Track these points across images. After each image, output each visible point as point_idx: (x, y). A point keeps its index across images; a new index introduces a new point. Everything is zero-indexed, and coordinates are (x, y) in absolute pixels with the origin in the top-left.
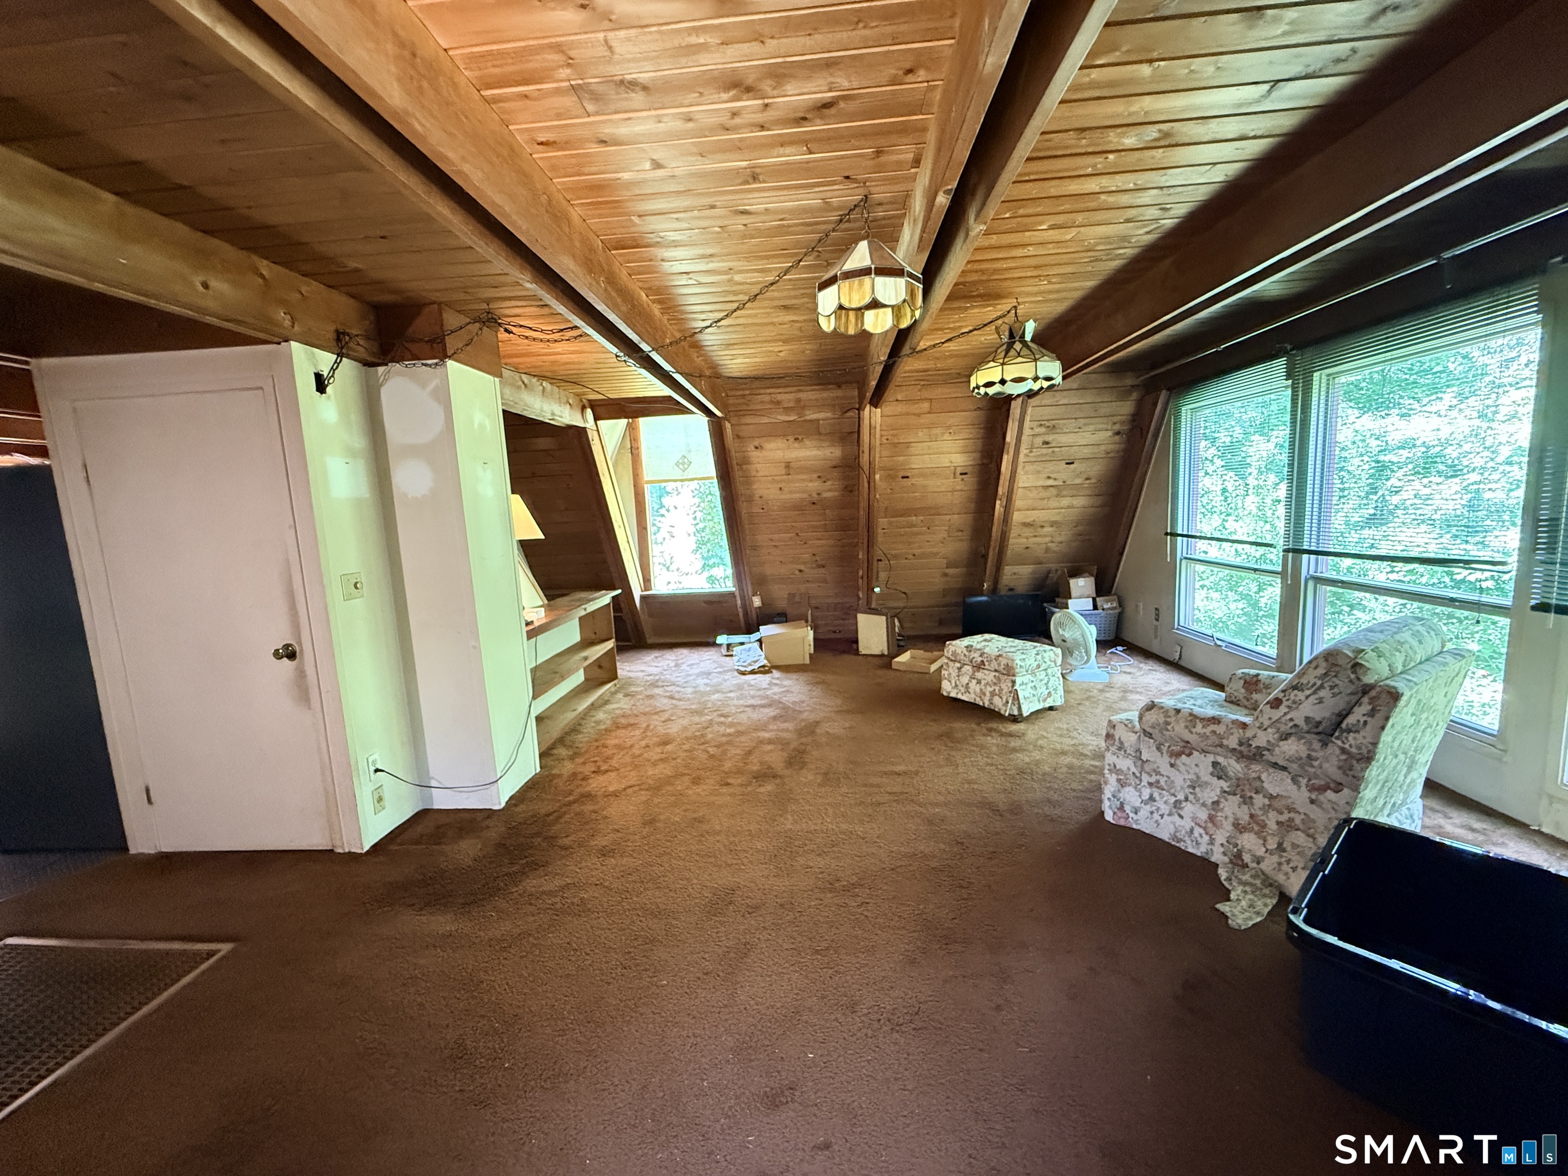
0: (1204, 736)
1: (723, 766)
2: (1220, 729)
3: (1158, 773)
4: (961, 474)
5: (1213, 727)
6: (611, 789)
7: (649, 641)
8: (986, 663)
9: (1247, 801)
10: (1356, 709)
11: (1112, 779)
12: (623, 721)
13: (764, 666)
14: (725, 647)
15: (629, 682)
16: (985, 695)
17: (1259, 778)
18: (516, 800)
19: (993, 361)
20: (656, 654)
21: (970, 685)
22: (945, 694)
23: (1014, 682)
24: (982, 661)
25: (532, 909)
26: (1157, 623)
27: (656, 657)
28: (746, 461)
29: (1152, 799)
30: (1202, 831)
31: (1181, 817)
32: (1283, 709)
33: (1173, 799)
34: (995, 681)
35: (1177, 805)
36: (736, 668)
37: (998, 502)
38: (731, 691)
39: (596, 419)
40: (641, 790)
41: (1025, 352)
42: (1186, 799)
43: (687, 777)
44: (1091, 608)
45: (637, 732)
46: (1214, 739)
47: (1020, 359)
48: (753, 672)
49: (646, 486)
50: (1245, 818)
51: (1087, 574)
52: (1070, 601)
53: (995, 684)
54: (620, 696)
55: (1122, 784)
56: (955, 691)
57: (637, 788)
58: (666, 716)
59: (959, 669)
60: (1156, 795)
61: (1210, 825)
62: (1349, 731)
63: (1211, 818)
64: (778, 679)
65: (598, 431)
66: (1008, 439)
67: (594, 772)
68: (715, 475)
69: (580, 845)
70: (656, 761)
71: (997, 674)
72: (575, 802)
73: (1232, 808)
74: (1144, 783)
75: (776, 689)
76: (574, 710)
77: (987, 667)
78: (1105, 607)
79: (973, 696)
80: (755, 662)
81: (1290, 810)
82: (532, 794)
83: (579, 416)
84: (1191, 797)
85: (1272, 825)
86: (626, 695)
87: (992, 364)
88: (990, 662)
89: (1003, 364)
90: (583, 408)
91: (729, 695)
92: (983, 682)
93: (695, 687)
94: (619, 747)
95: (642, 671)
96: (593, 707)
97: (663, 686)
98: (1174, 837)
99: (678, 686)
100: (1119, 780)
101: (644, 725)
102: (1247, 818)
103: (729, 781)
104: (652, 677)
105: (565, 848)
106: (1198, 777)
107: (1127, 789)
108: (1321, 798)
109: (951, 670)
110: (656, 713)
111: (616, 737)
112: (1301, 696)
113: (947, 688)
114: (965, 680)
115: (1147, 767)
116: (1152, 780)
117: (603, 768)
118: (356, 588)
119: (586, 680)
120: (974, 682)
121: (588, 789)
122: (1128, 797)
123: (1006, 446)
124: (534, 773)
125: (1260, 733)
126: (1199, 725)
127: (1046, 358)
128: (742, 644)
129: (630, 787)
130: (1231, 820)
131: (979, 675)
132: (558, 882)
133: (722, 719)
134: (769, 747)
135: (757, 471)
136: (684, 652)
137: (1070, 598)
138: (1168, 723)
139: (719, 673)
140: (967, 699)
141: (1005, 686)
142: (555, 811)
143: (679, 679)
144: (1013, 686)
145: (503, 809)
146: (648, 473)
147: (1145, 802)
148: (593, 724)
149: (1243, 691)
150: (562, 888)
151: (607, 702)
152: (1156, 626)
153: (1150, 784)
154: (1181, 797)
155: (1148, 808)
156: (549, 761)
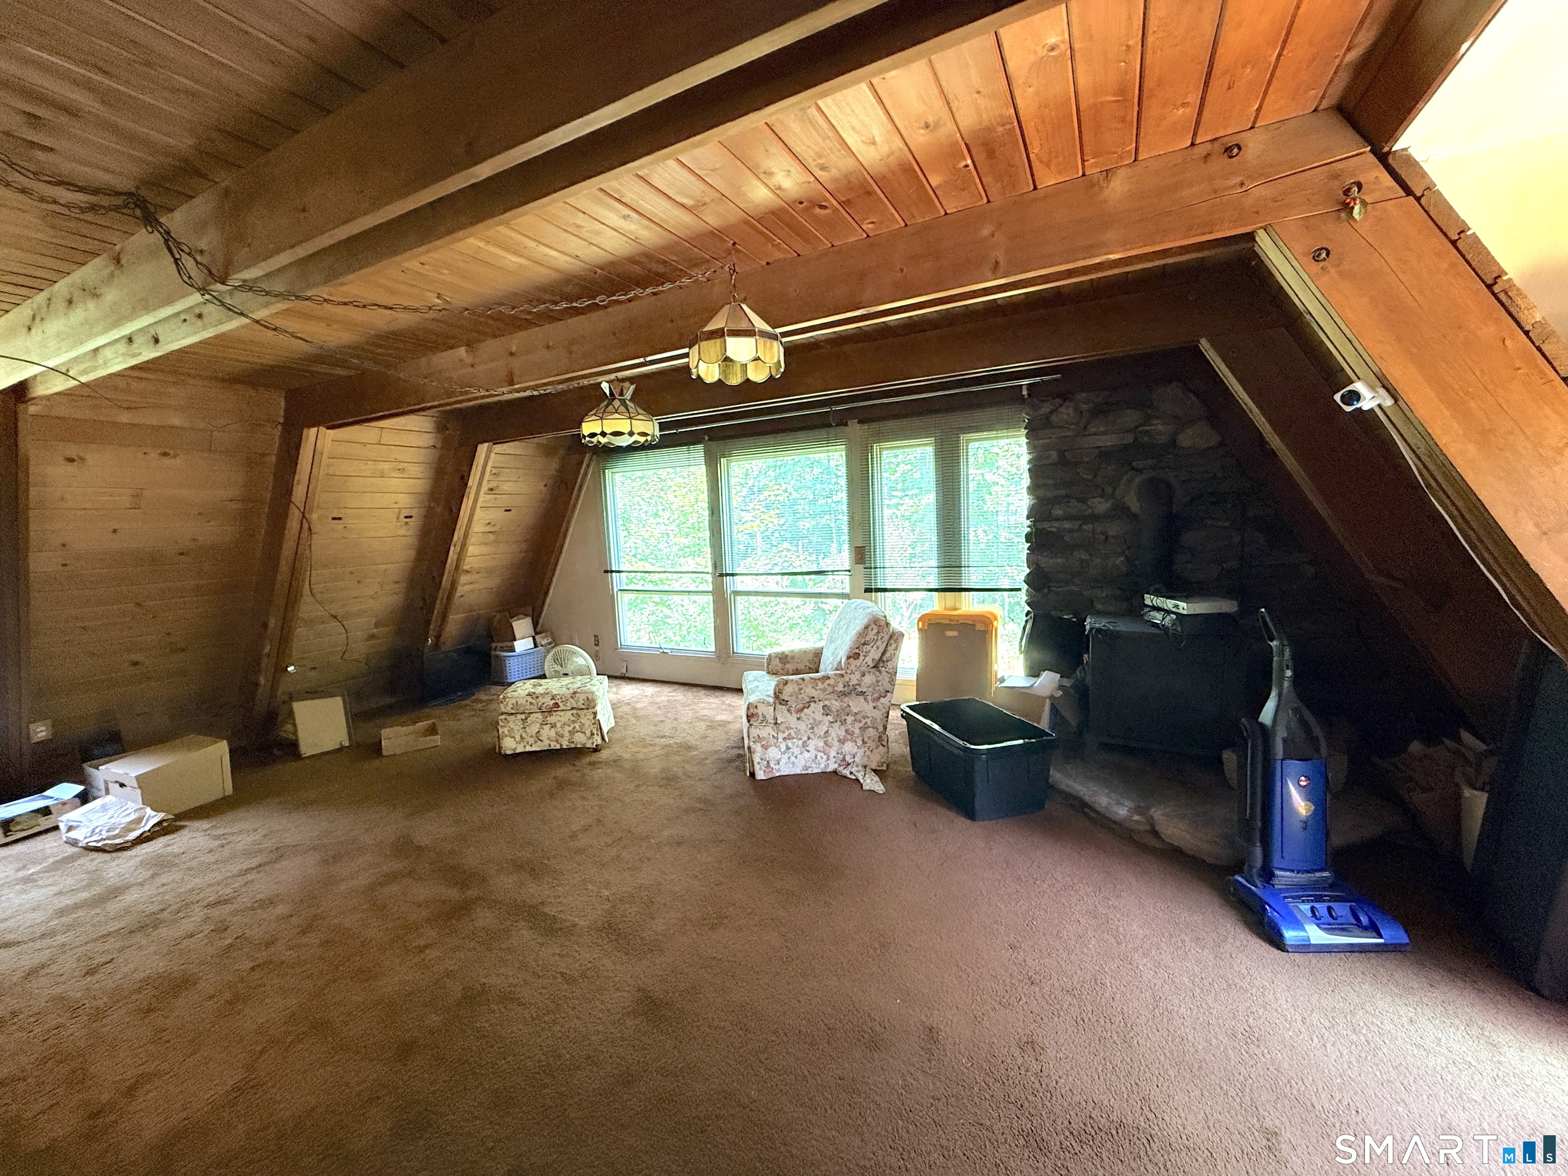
0: (824, 690)
2: (831, 682)
3: (788, 728)
4: (406, 517)
5: (828, 682)
8: (561, 704)
9: (843, 722)
10: (889, 648)
11: (757, 748)
13: (160, 822)
16: (562, 736)
17: (849, 706)
19: (595, 415)
21: (542, 732)
22: (509, 752)
23: (595, 714)
24: (556, 704)
26: (597, 648)
29: (788, 748)
30: (822, 754)
31: (808, 751)
32: (861, 658)
33: (801, 742)
34: (573, 718)
35: (805, 745)
37: (452, 548)
41: (622, 409)
42: (809, 738)
44: (533, 646)
46: (830, 689)
47: (616, 416)
48: (142, 839)
50: (842, 733)
51: (522, 616)
52: (515, 643)
53: (573, 722)
55: (765, 748)
56: (522, 745)
59: (524, 721)
60: (790, 745)
61: (826, 748)
62: (887, 661)
63: (826, 743)
66: (470, 483)
71: (574, 712)
73: (837, 731)
74: (781, 740)
77: (562, 707)
78: (543, 643)
79: (546, 742)
80: (137, 821)
81: (864, 717)
84: (812, 736)
85: (857, 731)
87: (594, 417)
88: (565, 702)
89: (602, 419)
92: (559, 725)
98: (807, 768)
100: (763, 746)
102: (844, 733)
106: (815, 720)
107: (770, 750)
108: (879, 704)
109: (512, 725)
112: (869, 647)
113: (510, 745)
114: (533, 729)
115: (782, 727)
116: (785, 735)
120: (547, 727)
122: (771, 755)
123: (467, 490)
125: (852, 676)
126: (820, 683)
127: (640, 417)
130: (836, 739)
131: (552, 719)
137: (515, 640)
138: (801, 689)
140: (538, 749)
141: (586, 719)
144: (595, 718)
147: (783, 753)
149: (780, 665)
152: (598, 652)
153: (785, 739)
154: (805, 738)
155: (786, 756)
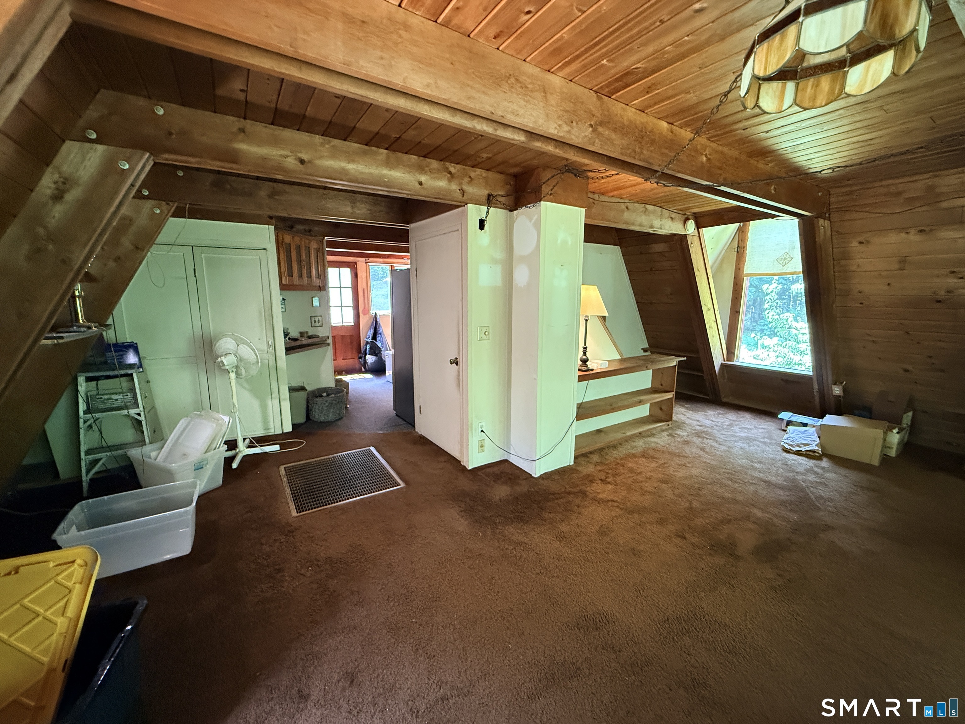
1: (693, 520)
6: (600, 496)
7: (725, 400)
12: (651, 453)
13: (814, 451)
14: (785, 422)
15: (680, 425)
18: (546, 476)
20: (721, 411)
25: (497, 544)
27: (719, 414)
28: (846, 256)
36: (782, 443)
38: (760, 462)
39: (699, 226)
40: (618, 507)
43: (657, 515)
45: (653, 465)
48: (798, 453)
49: (745, 278)
54: (665, 434)
57: (616, 504)
58: (685, 461)
64: (823, 468)
65: (699, 236)
67: (601, 480)
68: (801, 270)
69: (551, 523)
70: (646, 491)
72: (574, 493)
75: (812, 477)
76: (624, 433)
80: (807, 445)
82: (556, 477)
83: (681, 226)
86: (670, 435)
90: (687, 220)
91: (756, 465)
93: (729, 447)
94: (632, 471)
95: (698, 421)
96: (640, 435)
97: (704, 437)
99: (717, 442)
101: (662, 462)
103: (687, 536)
104: (701, 428)
105: (542, 519)
110: (679, 456)
111: (637, 463)
117: (609, 480)
118: (485, 334)
119: (650, 415)
121: (588, 489)
124: (568, 464)
128: (805, 425)
129: (613, 501)
132: (522, 538)
133: (729, 482)
134: (751, 526)
135: (858, 266)
136: (747, 416)
139: (764, 443)
142: (558, 494)
143: (722, 436)
145: (537, 478)
146: (748, 268)
148: (629, 447)
150: (520, 543)
151: (652, 435)
156: (581, 460)
